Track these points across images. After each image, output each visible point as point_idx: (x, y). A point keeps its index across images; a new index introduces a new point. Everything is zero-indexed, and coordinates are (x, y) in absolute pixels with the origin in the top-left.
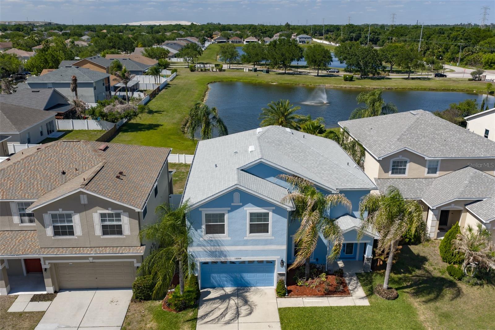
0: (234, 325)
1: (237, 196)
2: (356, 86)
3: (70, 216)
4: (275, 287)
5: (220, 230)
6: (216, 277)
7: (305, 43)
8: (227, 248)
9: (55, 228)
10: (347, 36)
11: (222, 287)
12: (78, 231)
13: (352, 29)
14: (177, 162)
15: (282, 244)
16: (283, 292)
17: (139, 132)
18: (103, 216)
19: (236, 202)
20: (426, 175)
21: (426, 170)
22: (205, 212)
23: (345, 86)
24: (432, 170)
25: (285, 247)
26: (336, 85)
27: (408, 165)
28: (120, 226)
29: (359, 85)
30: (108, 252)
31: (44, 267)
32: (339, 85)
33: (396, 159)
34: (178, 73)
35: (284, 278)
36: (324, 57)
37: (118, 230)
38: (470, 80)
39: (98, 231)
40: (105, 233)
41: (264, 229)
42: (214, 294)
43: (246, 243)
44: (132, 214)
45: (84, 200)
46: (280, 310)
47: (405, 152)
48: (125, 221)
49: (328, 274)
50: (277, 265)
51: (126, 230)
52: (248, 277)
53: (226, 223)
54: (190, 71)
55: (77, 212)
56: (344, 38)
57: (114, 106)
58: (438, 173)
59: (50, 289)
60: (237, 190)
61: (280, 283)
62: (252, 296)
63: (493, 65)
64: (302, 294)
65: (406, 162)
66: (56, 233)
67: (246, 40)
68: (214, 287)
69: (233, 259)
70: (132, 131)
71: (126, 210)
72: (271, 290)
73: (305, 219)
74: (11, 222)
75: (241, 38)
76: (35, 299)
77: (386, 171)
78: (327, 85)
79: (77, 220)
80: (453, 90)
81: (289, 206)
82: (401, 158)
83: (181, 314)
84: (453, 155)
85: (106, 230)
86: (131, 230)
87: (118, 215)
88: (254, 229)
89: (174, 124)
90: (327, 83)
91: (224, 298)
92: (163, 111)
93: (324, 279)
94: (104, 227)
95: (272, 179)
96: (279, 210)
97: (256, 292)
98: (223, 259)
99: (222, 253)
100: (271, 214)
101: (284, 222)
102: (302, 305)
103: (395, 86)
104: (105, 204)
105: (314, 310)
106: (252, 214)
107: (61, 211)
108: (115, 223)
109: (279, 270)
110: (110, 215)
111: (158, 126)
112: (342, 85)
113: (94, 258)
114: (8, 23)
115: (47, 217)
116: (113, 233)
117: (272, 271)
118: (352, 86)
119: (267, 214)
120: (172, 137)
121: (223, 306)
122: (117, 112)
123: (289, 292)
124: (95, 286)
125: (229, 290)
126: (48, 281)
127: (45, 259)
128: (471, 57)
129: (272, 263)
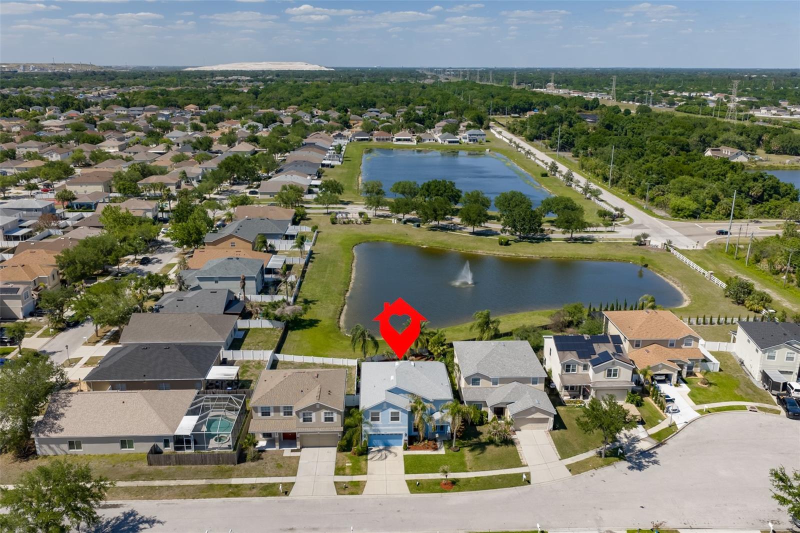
0: (384, 461)
1: (385, 405)
2: (509, 254)
3: (311, 413)
4: (403, 446)
5: (378, 419)
6: (375, 442)
7: (477, 141)
8: (380, 428)
9: (304, 419)
10: (535, 131)
11: (378, 446)
12: (314, 420)
13: (543, 122)
14: (341, 364)
15: (405, 426)
16: (406, 449)
17: (304, 330)
18: (325, 413)
19: (385, 407)
20: (492, 386)
21: (491, 383)
22: (371, 411)
23: (498, 253)
24: (495, 383)
25: (407, 427)
26: (489, 252)
27: (481, 380)
28: (332, 418)
29: (513, 252)
30: (327, 429)
31: (297, 436)
32: (492, 252)
33: (474, 377)
34: (318, 230)
35: (407, 442)
36: (479, 216)
37: (331, 419)
38: (634, 244)
39: (323, 420)
40: (326, 421)
41: (397, 419)
42: (374, 449)
43: (389, 425)
44: (338, 412)
45: (318, 406)
46: (404, 456)
47: (478, 374)
48: (335, 416)
49: (429, 440)
50: (404, 435)
51: (335, 420)
52: (390, 441)
53: (380, 416)
54: (331, 224)
55: (314, 412)
56: (531, 134)
57: (283, 308)
58: (498, 385)
59: (299, 447)
60: (385, 402)
61: (405, 444)
62: (392, 449)
63: (680, 212)
64: (415, 449)
65: (479, 379)
66: (304, 421)
67: (396, 138)
68: (374, 446)
69: (383, 433)
70: (299, 329)
71: (336, 410)
72: (401, 447)
73: (416, 416)
74: (279, 415)
75: (389, 132)
76: (292, 451)
77: (469, 384)
78: (479, 251)
79: (314, 415)
80: (610, 260)
81: (409, 410)
82: (476, 377)
83: (360, 457)
84: (506, 376)
85: (327, 419)
86: (338, 420)
87: (332, 413)
88: (393, 419)
89: (330, 318)
90: (480, 249)
91: (379, 451)
92: (317, 301)
93: (426, 443)
94: (326, 418)
95: (402, 394)
96: (404, 411)
97: (394, 448)
98: (379, 433)
99: (378, 430)
100: (400, 412)
101: (406, 416)
102: (414, 454)
103: (550, 254)
104: (327, 408)
105: (419, 456)
106: (392, 413)
107: (307, 411)
108: (330, 416)
109: (405, 438)
110: (329, 413)
111: (317, 321)
112: (495, 252)
113: (321, 432)
114: (24, 66)
115: (301, 414)
116: (329, 421)
117: (402, 439)
118: (505, 254)
119: (399, 412)
120: (332, 335)
121: (380, 454)
122: (287, 314)
123: (409, 448)
124: (318, 445)
125: (381, 447)
126: (298, 443)
127: (299, 432)
128: (661, 198)
129: (401, 435)
